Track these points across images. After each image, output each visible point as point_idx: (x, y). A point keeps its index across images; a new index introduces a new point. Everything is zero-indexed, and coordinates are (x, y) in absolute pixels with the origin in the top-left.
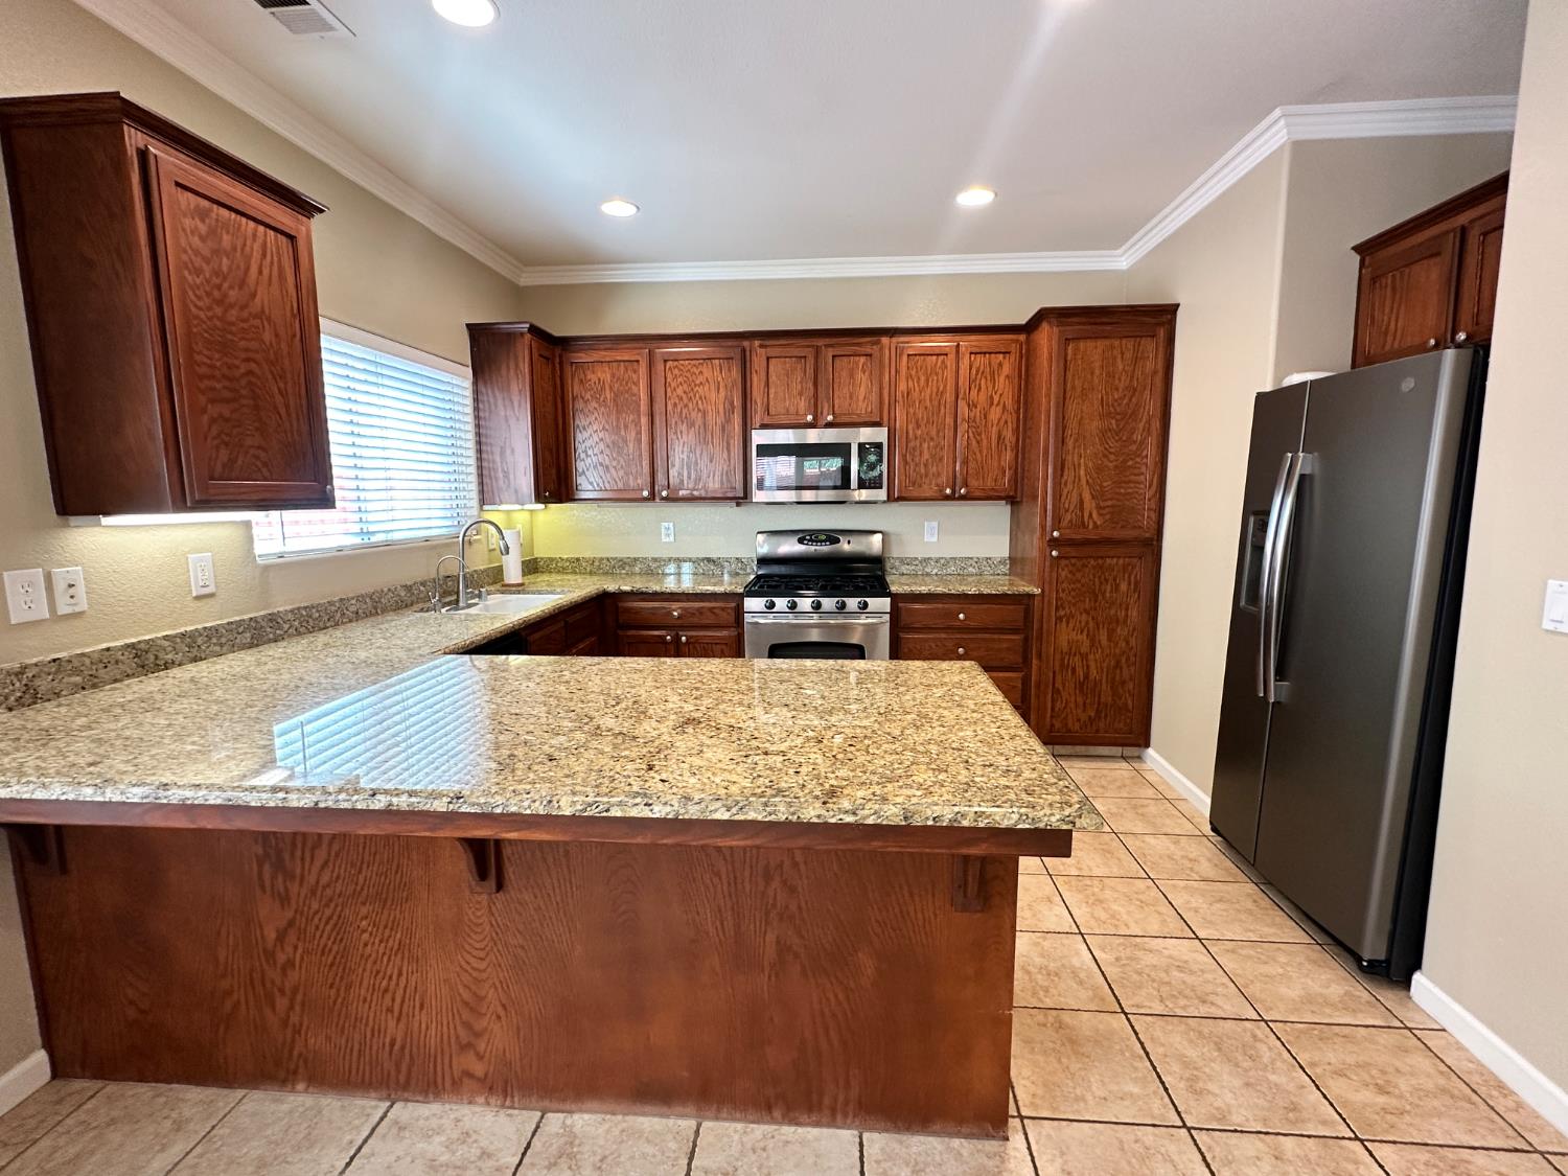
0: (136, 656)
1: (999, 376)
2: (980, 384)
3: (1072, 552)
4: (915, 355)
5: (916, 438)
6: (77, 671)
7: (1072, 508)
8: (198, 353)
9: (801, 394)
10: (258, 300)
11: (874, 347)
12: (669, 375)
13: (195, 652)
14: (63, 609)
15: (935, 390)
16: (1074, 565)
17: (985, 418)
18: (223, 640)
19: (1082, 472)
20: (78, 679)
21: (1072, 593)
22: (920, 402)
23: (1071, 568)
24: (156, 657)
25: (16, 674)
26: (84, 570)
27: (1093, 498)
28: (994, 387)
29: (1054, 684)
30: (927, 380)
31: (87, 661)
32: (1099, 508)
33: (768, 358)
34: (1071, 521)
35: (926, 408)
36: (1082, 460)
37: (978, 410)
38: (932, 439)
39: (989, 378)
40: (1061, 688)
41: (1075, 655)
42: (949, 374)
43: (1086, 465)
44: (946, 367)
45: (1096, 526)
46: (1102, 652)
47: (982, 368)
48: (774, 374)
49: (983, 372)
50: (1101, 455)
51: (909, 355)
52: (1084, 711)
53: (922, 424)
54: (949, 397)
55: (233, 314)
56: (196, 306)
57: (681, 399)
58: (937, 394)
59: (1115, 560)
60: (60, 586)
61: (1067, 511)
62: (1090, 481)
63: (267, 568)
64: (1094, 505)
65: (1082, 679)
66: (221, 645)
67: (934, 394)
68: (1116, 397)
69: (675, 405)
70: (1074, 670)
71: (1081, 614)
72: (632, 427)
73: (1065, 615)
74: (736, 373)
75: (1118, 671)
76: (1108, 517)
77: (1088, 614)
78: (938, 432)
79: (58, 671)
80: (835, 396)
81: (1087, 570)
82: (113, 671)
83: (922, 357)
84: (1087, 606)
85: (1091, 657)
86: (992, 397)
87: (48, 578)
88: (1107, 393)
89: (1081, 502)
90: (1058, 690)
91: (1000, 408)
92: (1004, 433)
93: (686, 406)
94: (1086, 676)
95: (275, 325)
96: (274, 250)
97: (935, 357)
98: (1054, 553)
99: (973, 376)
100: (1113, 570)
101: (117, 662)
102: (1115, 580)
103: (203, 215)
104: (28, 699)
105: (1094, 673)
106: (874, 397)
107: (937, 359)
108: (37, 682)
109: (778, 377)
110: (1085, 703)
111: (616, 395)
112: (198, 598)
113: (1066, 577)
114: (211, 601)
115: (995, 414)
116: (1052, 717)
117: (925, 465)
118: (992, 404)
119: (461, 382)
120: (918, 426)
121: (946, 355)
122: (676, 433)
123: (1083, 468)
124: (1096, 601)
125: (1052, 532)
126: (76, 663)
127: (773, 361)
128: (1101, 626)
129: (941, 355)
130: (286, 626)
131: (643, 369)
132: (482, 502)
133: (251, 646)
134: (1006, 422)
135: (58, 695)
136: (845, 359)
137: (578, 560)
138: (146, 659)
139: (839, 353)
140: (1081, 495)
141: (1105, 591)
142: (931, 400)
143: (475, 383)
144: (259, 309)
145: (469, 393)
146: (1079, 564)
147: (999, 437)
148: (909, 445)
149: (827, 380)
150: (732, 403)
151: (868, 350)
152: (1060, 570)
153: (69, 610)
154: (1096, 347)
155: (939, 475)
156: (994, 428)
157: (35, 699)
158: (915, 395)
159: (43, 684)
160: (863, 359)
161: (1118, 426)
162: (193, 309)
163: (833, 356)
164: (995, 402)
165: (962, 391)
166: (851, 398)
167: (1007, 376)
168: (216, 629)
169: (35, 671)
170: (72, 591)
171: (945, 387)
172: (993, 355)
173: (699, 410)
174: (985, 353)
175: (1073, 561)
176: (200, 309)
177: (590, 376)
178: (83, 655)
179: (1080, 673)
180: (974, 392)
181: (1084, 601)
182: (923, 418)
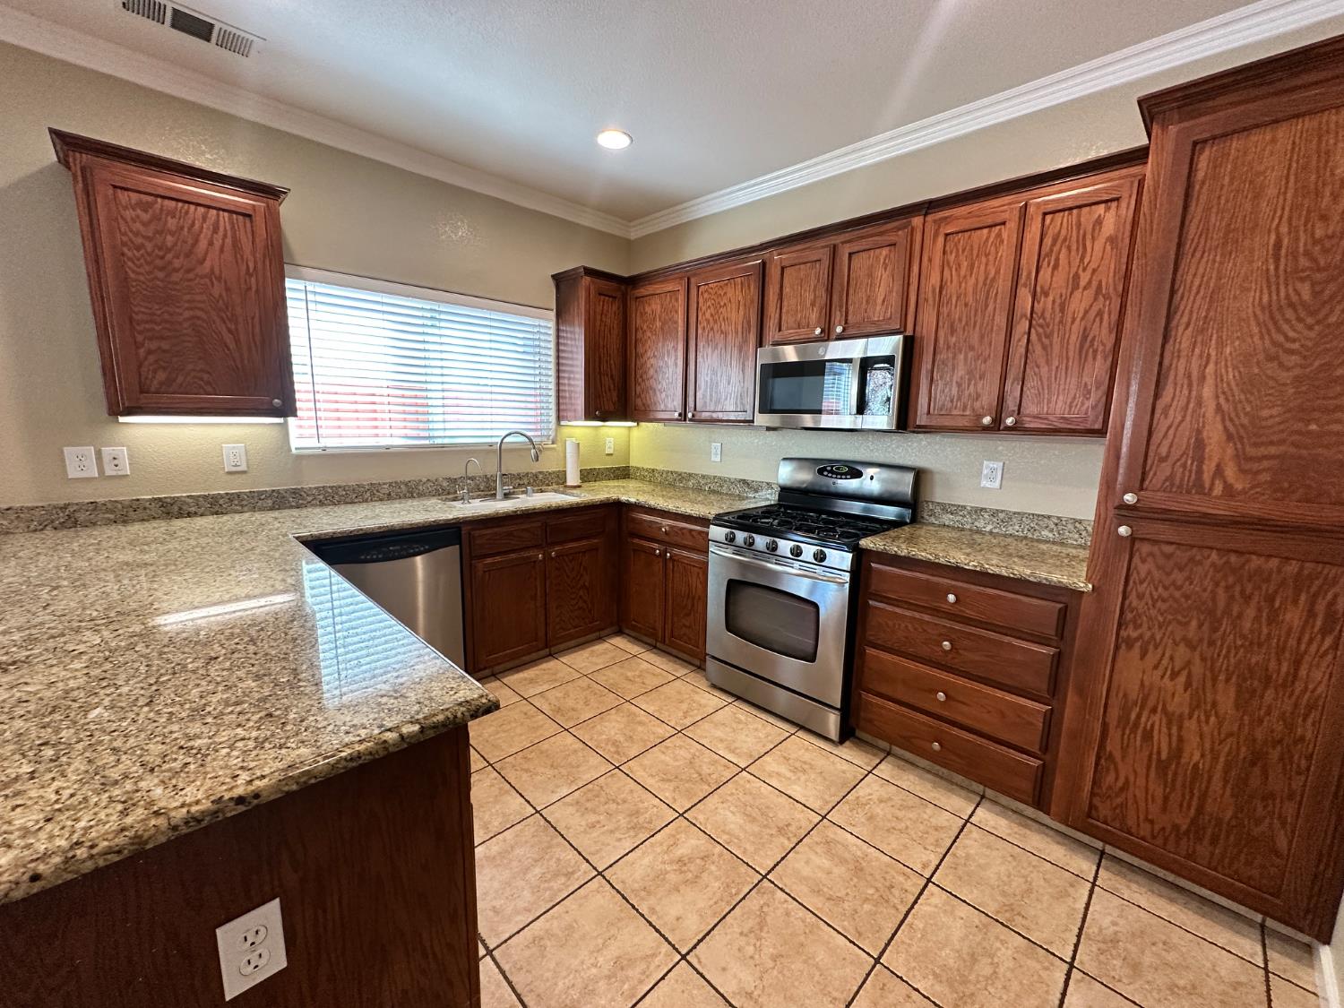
0: (162, 506)
1: (1093, 239)
2: (1057, 259)
3: (1165, 531)
4: (957, 233)
5: (949, 347)
6: (112, 512)
7: (1176, 454)
8: (135, 306)
9: (813, 305)
10: (208, 264)
11: (900, 233)
12: (701, 300)
13: (216, 508)
14: (109, 471)
15: (981, 280)
16: (1168, 557)
17: (1062, 310)
18: (245, 503)
19: (1207, 392)
20: (112, 516)
21: (1159, 604)
22: (958, 298)
23: (1161, 561)
24: (180, 509)
25: (61, 508)
26: (129, 450)
27: (1230, 437)
28: (1082, 259)
29: (1102, 746)
30: (972, 266)
31: (120, 506)
32: (1240, 458)
33: (783, 268)
34: (1170, 478)
35: (966, 305)
36: (1210, 369)
37: (1051, 298)
38: (972, 348)
39: (1074, 247)
40: (1117, 755)
41: (1154, 710)
42: (1006, 253)
43: (1219, 378)
44: (1002, 241)
45: (1229, 491)
46: (1220, 724)
47: (1063, 232)
48: (788, 285)
49: (1065, 240)
50: (1261, 357)
51: (947, 235)
52: (1164, 809)
53: (959, 326)
54: (1003, 284)
55: (175, 277)
56: (133, 272)
57: (708, 322)
58: (985, 284)
59: (1274, 563)
60: (106, 459)
61: (1163, 460)
62: (1225, 406)
63: (299, 457)
64: (1230, 451)
65: (1164, 756)
66: (242, 506)
67: (980, 284)
68: (1319, 233)
69: (704, 328)
70: (1148, 736)
71: (1176, 644)
72: (672, 352)
73: (1141, 636)
74: (754, 291)
75: (1257, 770)
76: (1265, 477)
77: (1193, 648)
78: (982, 337)
79: (95, 510)
80: (850, 302)
81: (1199, 570)
82: (140, 513)
83: (967, 234)
84: (1190, 635)
85: (1191, 725)
86: (1076, 276)
87: (99, 454)
88: (1293, 230)
89: (1200, 445)
90: (1111, 757)
91: (1091, 292)
92: (1095, 331)
93: (712, 329)
94: (1177, 753)
95: (226, 282)
96: (228, 228)
97: (985, 231)
98: (1123, 530)
99: (1046, 248)
100: (1268, 580)
101: (145, 509)
102: (1270, 599)
103: (146, 207)
104: (69, 524)
105: (1192, 754)
106: (895, 299)
107: (990, 232)
108: (77, 515)
109: (792, 287)
110: (1166, 799)
111: (663, 324)
112: (230, 473)
113: (1149, 573)
114: (244, 476)
115: (1079, 303)
116: (1093, 794)
117: (959, 385)
118: (1076, 286)
119: (548, 324)
120: (953, 331)
121: (1004, 223)
122: (703, 356)
123: (1210, 381)
124: (1215, 630)
125: (1125, 492)
126: (109, 506)
127: (787, 271)
128: (1222, 677)
129: (995, 225)
130: (309, 499)
131: (681, 297)
132: (559, 418)
133: (272, 509)
134: (1100, 314)
135: (94, 524)
136: (864, 255)
137: (653, 470)
138: (170, 509)
139: (856, 249)
140: (1199, 432)
141: (1240, 616)
142: (975, 292)
143: (558, 324)
144: (207, 270)
145: (552, 331)
146: (1182, 556)
147: (1085, 337)
148: (938, 357)
149: (842, 285)
150: (749, 322)
151: (891, 238)
152: (1136, 560)
153: (114, 473)
154: (1274, 140)
155: (978, 396)
156: (1075, 327)
157: (75, 524)
158: (952, 288)
159: (82, 517)
160: (885, 252)
161: (1315, 294)
162: (132, 275)
163: (850, 254)
164: (1083, 283)
165: (1025, 274)
166: (867, 302)
167: (1112, 240)
168: (238, 495)
169: (75, 508)
170: (116, 462)
171: (998, 272)
172: (1085, 210)
173: (722, 332)
174: (1070, 209)
175: (1168, 549)
176: (139, 274)
177: (648, 309)
178: (116, 501)
179: (1163, 743)
180: (1046, 273)
181: (1187, 624)
182: (960, 320)
